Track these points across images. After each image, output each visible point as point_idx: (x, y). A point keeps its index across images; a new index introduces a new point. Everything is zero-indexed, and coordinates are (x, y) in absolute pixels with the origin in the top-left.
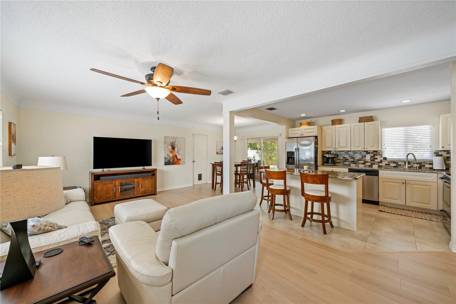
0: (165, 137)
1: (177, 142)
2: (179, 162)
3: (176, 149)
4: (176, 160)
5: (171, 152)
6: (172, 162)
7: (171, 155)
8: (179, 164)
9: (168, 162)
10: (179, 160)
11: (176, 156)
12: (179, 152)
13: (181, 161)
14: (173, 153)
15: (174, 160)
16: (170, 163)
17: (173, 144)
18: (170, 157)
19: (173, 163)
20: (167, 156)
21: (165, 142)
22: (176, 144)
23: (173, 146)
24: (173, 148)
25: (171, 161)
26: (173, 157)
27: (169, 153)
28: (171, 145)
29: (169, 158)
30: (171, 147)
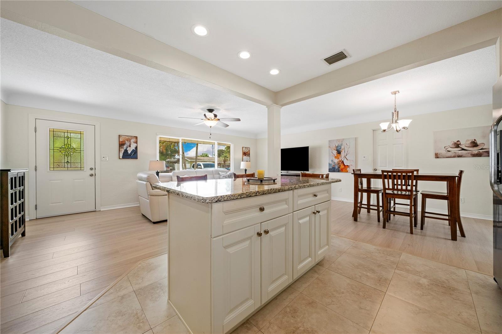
0: (330, 141)
1: (344, 144)
2: (346, 170)
3: (343, 154)
4: (342, 167)
5: (336, 157)
6: (337, 169)
7: (336, 161)
8: (347, 172)
9: (332, 169)
10: (346, 167)
11: (343, 162)
12: (347, 157)
13: (349, 168)
14: (339, 158)
15: (340, 166)
16: (334, 169)
17: (339, 148)
18: (335, 163)
19: (339, 171)
20: (331, 162)
21: (329, 147)
22: (342, 147)
23: (339, 150)
24: (339, 152)
25: (337, 167)
26: (339, 163)
27: (334, 159)
28: (336, 149)
29: (333, 164)
30: (336, 152)
